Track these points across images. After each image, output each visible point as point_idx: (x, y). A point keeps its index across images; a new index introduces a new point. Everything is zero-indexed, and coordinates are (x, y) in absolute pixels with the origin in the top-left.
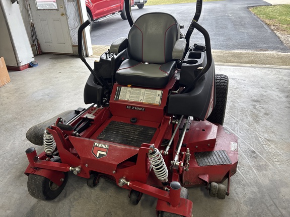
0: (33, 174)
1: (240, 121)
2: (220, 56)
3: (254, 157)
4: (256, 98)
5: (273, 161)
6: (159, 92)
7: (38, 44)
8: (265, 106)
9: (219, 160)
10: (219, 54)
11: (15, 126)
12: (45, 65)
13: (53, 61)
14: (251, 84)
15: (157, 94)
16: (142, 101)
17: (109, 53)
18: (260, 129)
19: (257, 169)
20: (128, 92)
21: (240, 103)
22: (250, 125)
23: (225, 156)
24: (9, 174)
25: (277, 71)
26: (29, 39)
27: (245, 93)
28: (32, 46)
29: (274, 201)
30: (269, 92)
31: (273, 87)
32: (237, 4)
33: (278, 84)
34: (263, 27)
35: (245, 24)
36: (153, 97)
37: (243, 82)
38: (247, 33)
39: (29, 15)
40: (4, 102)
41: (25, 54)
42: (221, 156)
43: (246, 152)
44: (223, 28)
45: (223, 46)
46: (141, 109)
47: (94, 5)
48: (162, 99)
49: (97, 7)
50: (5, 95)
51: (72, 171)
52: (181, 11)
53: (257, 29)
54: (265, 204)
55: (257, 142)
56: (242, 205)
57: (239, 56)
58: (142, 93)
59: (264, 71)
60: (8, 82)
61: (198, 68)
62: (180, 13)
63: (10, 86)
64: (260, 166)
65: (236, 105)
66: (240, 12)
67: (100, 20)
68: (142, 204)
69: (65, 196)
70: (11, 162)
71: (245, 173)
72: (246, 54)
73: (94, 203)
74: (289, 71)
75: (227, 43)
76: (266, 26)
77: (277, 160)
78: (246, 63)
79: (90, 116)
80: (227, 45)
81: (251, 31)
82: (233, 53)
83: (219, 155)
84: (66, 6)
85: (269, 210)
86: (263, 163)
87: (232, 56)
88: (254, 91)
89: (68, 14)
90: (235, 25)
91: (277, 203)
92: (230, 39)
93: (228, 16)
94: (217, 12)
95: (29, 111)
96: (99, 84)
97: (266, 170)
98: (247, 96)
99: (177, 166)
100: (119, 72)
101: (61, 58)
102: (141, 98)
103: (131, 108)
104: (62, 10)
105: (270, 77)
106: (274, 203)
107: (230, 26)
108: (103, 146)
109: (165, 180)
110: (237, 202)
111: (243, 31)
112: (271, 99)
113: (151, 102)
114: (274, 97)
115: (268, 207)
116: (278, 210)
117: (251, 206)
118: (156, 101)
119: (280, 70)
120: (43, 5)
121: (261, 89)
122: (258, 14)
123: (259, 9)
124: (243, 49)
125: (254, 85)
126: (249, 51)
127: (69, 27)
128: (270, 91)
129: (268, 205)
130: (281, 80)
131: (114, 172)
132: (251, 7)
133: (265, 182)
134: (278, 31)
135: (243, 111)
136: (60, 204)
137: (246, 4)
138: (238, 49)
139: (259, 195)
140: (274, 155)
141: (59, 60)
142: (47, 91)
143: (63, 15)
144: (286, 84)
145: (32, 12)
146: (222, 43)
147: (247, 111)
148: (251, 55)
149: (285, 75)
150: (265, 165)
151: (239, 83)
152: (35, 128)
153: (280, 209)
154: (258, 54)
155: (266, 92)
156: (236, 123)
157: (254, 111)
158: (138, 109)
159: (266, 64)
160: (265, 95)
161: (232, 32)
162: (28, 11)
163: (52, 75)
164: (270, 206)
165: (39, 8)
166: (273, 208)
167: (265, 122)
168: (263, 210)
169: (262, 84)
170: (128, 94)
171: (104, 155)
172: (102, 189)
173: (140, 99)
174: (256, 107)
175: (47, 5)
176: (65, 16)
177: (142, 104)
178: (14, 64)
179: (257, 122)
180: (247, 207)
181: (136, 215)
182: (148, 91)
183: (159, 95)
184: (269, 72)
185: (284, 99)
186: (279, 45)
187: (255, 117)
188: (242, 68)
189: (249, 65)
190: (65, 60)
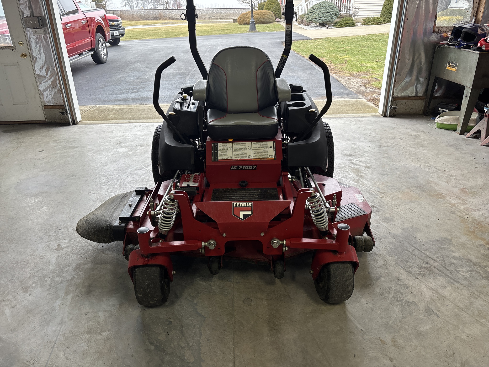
3: (376, 211)
5: (396, 211)
6: (271, 144)
8: (362, 159)
9: (353, 212)
15: (269, 146)
16: (251, 158)
18: (368, 183)
19: (385, 222)
20: (229, 149)
22: (356, 181)
23: (357, 208)
25: (357, 120)
29: (414, 246)
31: (360, 138)
32: (264, 39)
33: (365, 135)
34: (313, 68)
36: (264, 151)
42: (353, 209)
46: (251, 168)
48: (276, 151)
51: (206, 246)
53: (308, 72)
54: (408, 251)
55: (372, 196)
56: (387, 256)
58: (248, 148)
59: (342, 121)
61: (310, 110)
64: (386, 218)
73: (222, 294)
77: (399, 210)
81: (301, 74)
83: (351, 209)
85: (414, 255)
86: (387, 215)
89: (34, 55)
91: (418, 247)
97: (394, 221)
102: (249, 153)
103: (238, 168)
104: (23, 49)
105: (352, 127)
106: (415, 248)
108: (245, 205)
110: (381, 255)
112: (365, 152)
113: (263, 157)
114: (367, 148)
115: (411, 253)
116: (421, 253)
117: (395, 255)
118: (269, 154)
119: (359, 119)
121: (348, 141)
122: (298, 52)
123: (297, 44)
128: (359, 142)
129: (411, 251)
130: (365, 129)
131: (262, 234)
133: (398, 231)
134: (334, 73)
136: (177, 306)
139: (399, 244)
143: (24, 55)
144: (372, 133)
147: (346, 167)
149: (367, 124)
150: (390, 216)
153: (423, 251)
155: (355, 144)
157: (353, 166)
158: (246, 168)
160: (356, 148)
164: (413, 251)
166: (416, 252)
168: (409, 256)
169: (347, 136)
170: (229, 152)
171: (250, 215)
173: (248, 155)
174: (353, 162)
176: (28, 59)
177: (251, 160)
179: (362, 177)
180: (392, 257)
181: (281, 293)
182: (256, 144)
183: (271, 147)
184: (348, 122)
186: (342, 90)
187: (358, 172)
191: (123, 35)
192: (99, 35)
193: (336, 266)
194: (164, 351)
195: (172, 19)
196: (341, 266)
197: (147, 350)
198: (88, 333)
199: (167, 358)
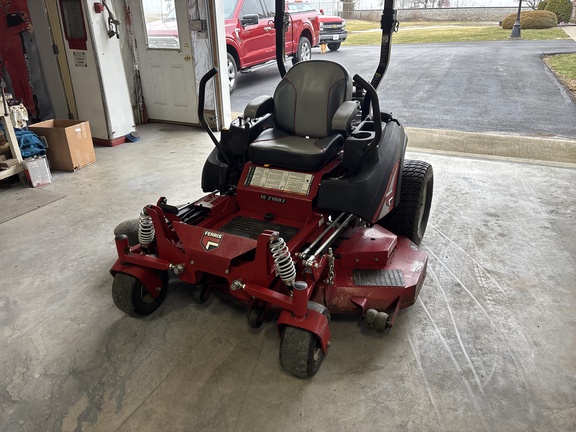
0: (122, 273)
1: (453, 243)
2: (458, 141)
3: (456, 292)
4: (493, 211)
5: (485, 300)
6: (309, 177)
7: (144, 106)
8: (506, 223)
10: (456, 138)
11: (98, 224)
12: (151, 140)
13: (165, 134)
14: (494, 188)
15: (306, 179)
16: (282, 189)
17: (245, 118)
18: (483, 255)
19: (455, 307)
20: (264, 175)
21: (463, 217)
22: (467, 248)
23: (397, 277)
24: (86, 282)
25: (552, 171)
26: (131, 97)
27: (478, 202)
28: (134, 108)
30: (522, 202)
31: (531, 195)
32: (521, 49)
33: (544, 192)
34: (557, 92)
35: (524, 87)
36: (299, 183)
37: (481, 184)
38: (524, 103)
39: (133, 56)
40: (84, 190)
41: (122, 120)
42: (392, 277)
43: (445, 285)
44: (479, 93)
45: (468, 125)
46: (280, 200)
47: (245, 41)
48: (312, 186)
49: (250, 47)
50: (86, 180)
51: (172, 269)
52: (409, 57)
53: (545, 97)
55: (469, 272)
57: (492, 142)
58: (283, 177)
59: (527, 169)
60: (92, 163)
62: (404, 62)
63: (95, 168)
64: (461, 304)
65: (455, 218)
66: (524, 64)
67: (253, 70)
68: (267, 334)
69: (161, 315)
70: (90, 268)
71: (434, 311)
72: (507, 139)
74: (574, 171)
75: (479, 119)
76: (563, 93)
77: (491, 299)
78: (501, 154)
79: (205, 205)
80: (478, 123)
81: (532, 100)
82: (484, 137)
83: (389, 275)
84: (195, 45)
86: (467, 300)
87: (479, 143)
88: (495, 200)
89: (196, 58)
90: (503, 87)
92: (486, 112)
93: (497, 70)
94: (478, 62)
95: (121, 205)
96: (224, 162)
97: (469, 310)
98: (479, 206)
99: (310, 267)
100: (254, 144)
101: (178, 130)
102: (282, 184)
103: (267, 198)
104: (187, 52)
105: (534, 179)
107: (494, 88)
108: (215, 235)
109: (290, 282)
111: (517, 99)
112: (520, 214)
113: (296, 190)
114: (528, 210)
118: (303, 189)
119: (558, 169)
120: (157, 41)
121: (509, 197)
122: (557, 70)
123: (565, 59)
124: (506, 130)
125: (498, 190)
126: (516, 136)
127: (195, 79)
128: (525, 201)
130: (552, 185)
131: (227, 271)
132: (549, 55)
135: (463, 228)
136: (153, 323)
137: (540, 49)
138: (496, 130)
140: (491, 292)
141: (174, 133)
142: (150, 179)
143: (187, 58)
144: (559, 192)
145: (139, 53)
146: (469, 118)
147: (471, 228)
148: (517, 141)
149: (563, 178)
150: (470, 303)
151: (473, 186)
152: (128, 223)
154: (531, 141)
155: (516, 202)
156: (445, 245)
157: (484, 229)
158: (276, 199)
159: (538, 158)
160: (512, 208)
161: (493, 101)
162: (132, 50)
163: (161, 156)
165: (150, 46)
167: (494, 246)
169: (514, 190)
170: (264, 178)
171: (216, 247)
172: (214, 312)
173: (280, 185)
174: (489, 224)
175: (165, 41)
176: (190, 61)
177: (282, 192)
178: (103, 136)
179: (481, 246)
183: (308, 181)
184: (535, 172)
185: (545, 215)
187: (481, 239)
188: (489, 162)
189: (503, 158)
190: (184, 134)
191: (344, 39)
192: (305, 39)
193: (292, 329)
194: (109, 357)
195: (429, 20)
196: (297, 332)
197: (98, 352)
198: (72, 320)
199: (106, 365)
